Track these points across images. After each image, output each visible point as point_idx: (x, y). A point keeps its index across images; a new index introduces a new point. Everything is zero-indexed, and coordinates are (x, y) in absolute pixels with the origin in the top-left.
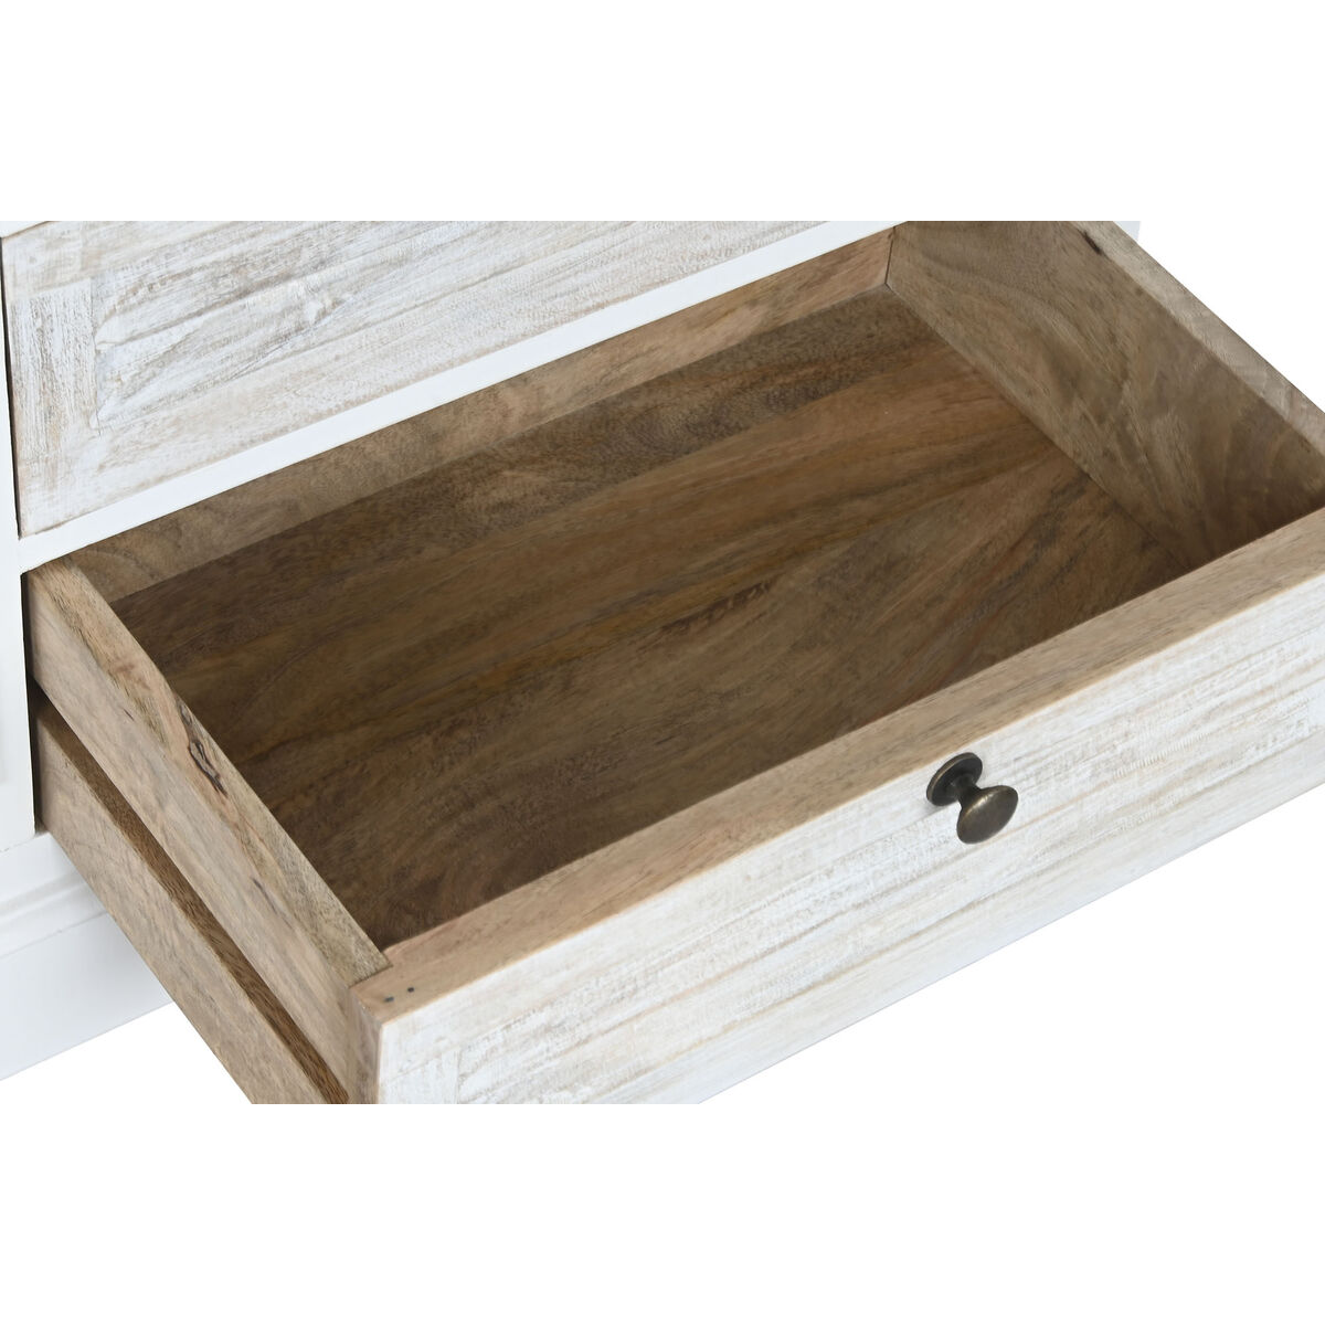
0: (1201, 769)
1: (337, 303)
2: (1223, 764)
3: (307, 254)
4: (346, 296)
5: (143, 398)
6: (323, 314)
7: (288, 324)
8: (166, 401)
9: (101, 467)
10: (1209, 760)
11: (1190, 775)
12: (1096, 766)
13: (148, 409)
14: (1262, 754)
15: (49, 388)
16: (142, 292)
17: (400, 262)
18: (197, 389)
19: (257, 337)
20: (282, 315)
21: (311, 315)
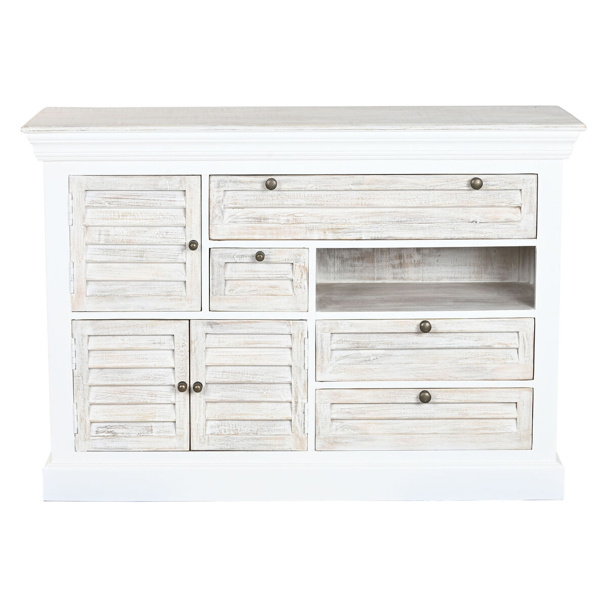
0: (486, 428)
1: (376, 358)
2: (491, 430)
3: (370, 345)
4: (379, 358)
5: (339, 362)
6: (374, 359)
7: (367, 359)
8: (343, 364)
9: (331, 372)
10: (488, 428)
11: (484, 429)
12: (459, 413)
13: (340, 364)
14: (500, 431)
15: (322, 352)
16: (341, 342)
17: (389, 356)
18: (349, 364)
19: (362, 359)
20: (367, 357)
21: (372, 359)
